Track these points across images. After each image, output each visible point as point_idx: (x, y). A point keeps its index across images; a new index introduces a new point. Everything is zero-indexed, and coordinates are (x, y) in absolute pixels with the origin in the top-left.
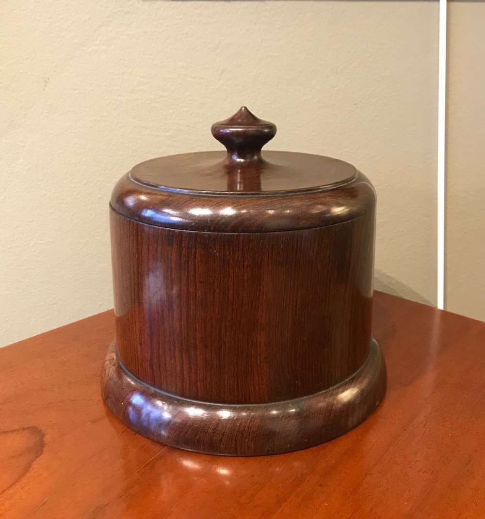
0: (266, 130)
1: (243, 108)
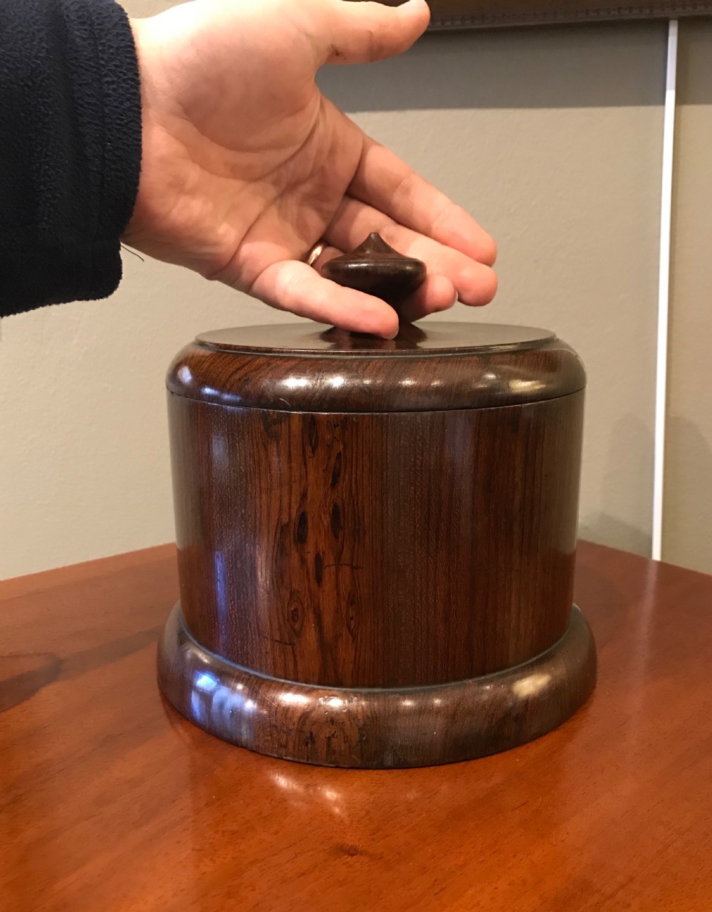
0: (408, 268)
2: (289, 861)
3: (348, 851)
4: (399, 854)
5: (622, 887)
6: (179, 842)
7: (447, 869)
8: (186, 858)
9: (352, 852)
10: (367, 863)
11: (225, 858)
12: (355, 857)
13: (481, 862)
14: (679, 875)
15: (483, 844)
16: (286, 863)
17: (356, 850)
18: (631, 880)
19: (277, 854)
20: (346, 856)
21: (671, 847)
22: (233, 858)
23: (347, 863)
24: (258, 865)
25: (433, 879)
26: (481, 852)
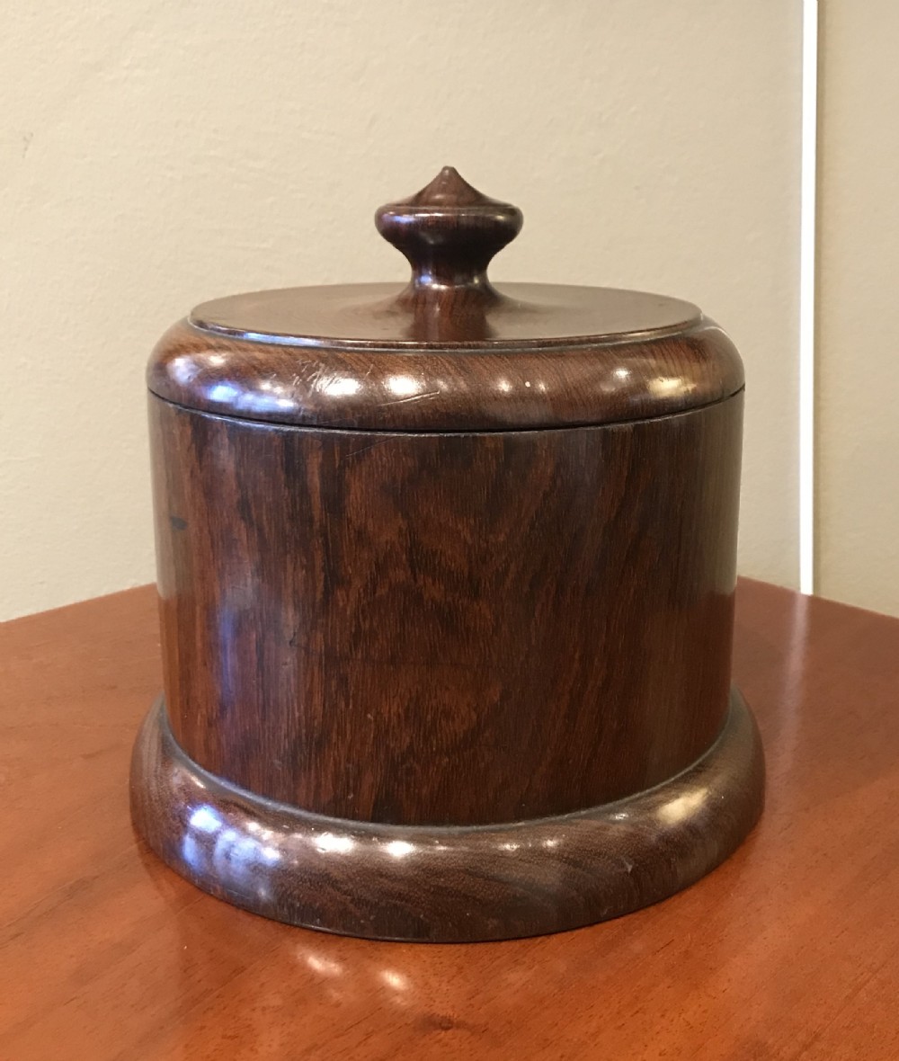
1: (447, 172)
2: (360, 1043)
3: (440, 1024)
4: (510, 1022)
5: (806, 1047)
6: (202, 1028)
7: (575, 1040)
8: (215, 1050)
9: (445, 1025)
10: (468, 1038)
11: (270, 1046)
12: (450, 1031)
13: (620, 1028)
14: (876, 1026)
15: (619, 1002)
16: (357, 1047)
17: (450, 1021)
18: (817, 1037)
19: (343, 1035)
20: (438, 1031)
21: (863, 990)
22: (282, 1045)
23: (440, 1040)
24: (318, 1052)
25: (559, 1055)
26: (618, 1013)
